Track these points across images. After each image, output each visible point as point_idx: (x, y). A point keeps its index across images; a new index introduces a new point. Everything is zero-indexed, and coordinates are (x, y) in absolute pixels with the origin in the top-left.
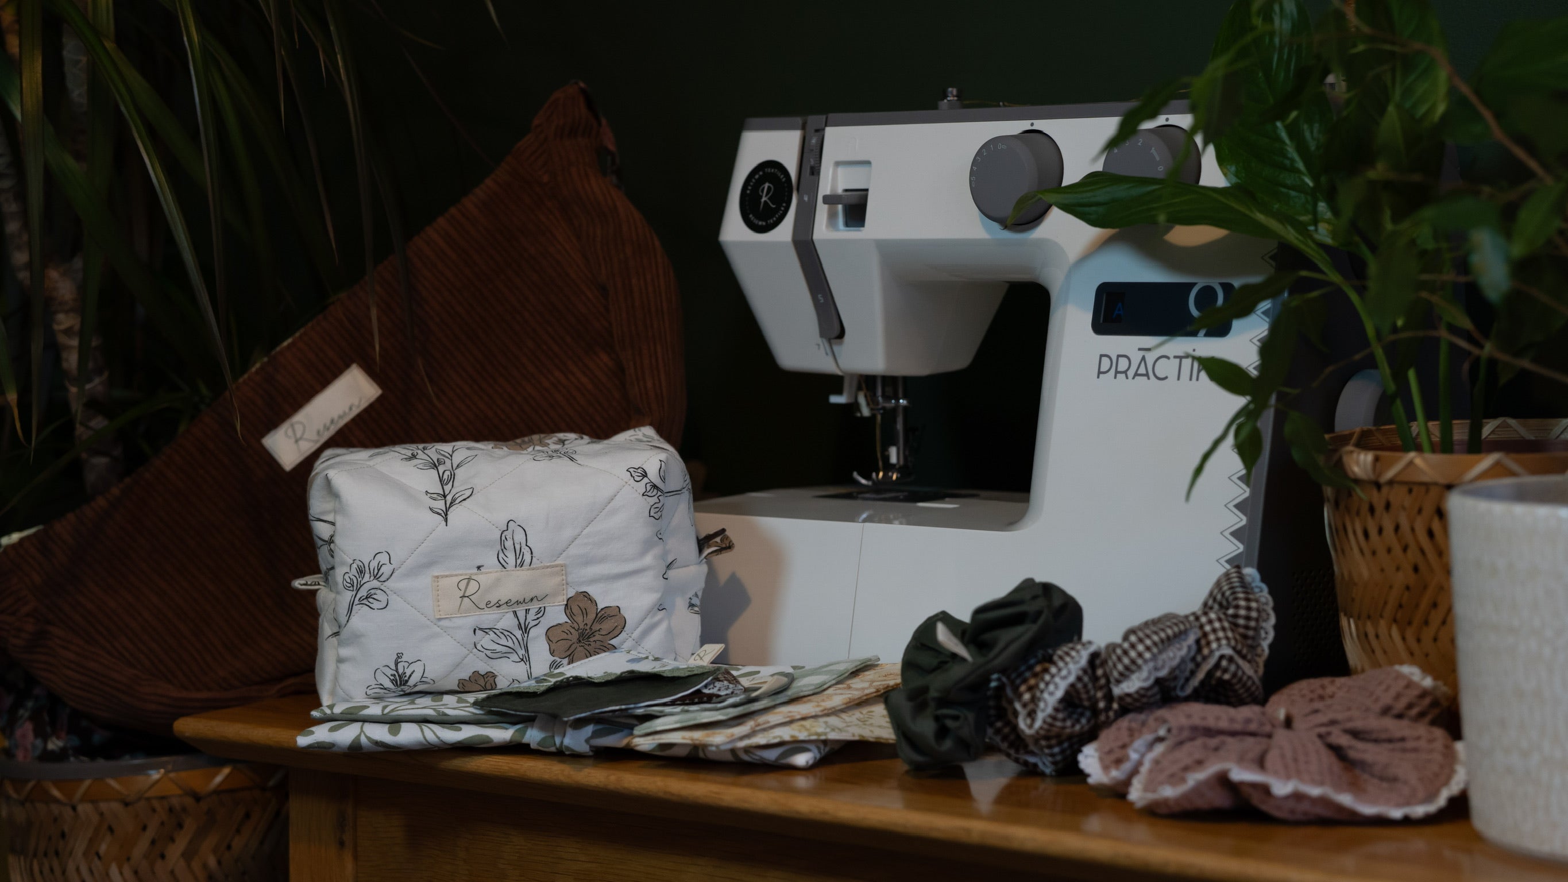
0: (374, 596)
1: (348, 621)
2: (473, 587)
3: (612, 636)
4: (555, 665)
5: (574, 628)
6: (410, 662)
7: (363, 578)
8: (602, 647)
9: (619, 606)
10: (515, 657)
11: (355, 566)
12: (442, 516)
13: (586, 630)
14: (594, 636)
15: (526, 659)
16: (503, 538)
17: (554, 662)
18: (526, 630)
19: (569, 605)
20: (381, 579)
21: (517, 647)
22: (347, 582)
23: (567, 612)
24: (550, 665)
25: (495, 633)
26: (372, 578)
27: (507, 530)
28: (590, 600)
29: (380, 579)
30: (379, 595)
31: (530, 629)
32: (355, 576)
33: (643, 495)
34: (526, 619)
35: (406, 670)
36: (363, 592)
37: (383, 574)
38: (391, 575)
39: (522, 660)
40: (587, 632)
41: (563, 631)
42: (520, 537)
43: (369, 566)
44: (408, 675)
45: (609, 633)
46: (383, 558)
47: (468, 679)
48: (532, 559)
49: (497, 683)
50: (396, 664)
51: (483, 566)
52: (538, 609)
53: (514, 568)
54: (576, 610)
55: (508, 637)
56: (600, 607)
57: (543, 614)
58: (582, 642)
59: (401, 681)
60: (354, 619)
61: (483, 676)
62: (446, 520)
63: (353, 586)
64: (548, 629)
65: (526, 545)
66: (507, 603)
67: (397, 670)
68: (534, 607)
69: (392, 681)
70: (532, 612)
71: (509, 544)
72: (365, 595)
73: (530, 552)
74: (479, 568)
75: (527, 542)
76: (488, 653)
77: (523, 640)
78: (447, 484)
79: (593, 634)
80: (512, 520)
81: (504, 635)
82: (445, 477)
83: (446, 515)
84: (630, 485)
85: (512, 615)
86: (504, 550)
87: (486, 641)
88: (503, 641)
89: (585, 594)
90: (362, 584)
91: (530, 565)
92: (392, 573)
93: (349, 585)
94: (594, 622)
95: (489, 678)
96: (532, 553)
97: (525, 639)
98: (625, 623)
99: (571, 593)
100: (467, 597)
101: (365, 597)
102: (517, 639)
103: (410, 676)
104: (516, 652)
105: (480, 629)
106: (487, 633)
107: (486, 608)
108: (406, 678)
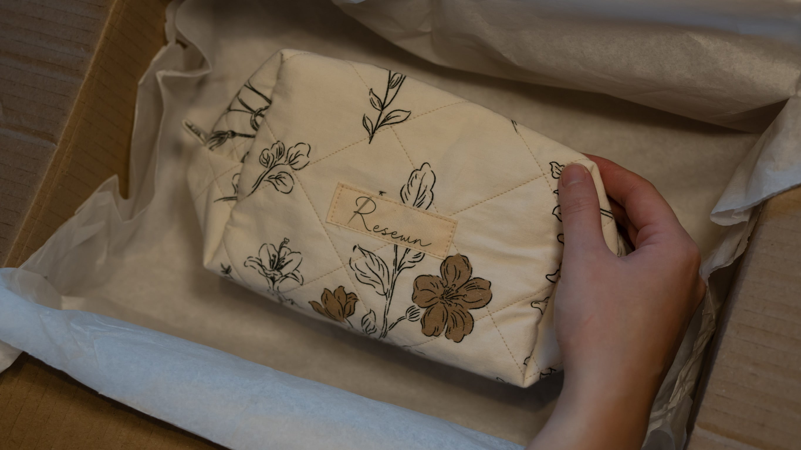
0: (283, 180)
1: (252, 192)
2: (369, 207)
3: (473, 305)
4: (412, 311)
5: (442, 284)
6: (292, 251)
7: (279, 160)
8: (460, 312)
9: (491, 281)
10: (379, 288)
11: (277, 146)
12: (369, 133)
13: (453, 290)
14: (458, 299)
15: (388, 295)
16: (414, 175)
17: (412, 307)
18: (399, 268)
19: (447, 262)
20: (295, 166)
21: (385, 280)
22: (264, 158)
23: (443, 268)
24: (408, 310)
25: (372, 259)
26: (287, 162)
27: (420, 170)
28: (468, 266)
29: (293, 166)
30: (288, 181)
31: (403, 269)
32: (273, 156)
33: (554, 192)
34: (403, 258)
35: (286, 257)
36: (274, 172)
37: (298, 162)
38: (305, 166)
39: (385, 294)
40: (452, 292)
41: (431, 283)
42: (428, 181)
43: (288, 151)
44: (286, 261)
45: (473, 302)
46: (303, 149)
47: (333, 292)
48: (430, 205)
49: (356, 308)
50: (281, 247)
51: (385, 193)
52: (418, 253)
53: (412, 206)
54: (451, 270)
55: (381, 266)
56: (474, 275)
57: (420, 260)
58: (445, 299)
59: (277, 264)
60: (260, 194)
61: (347, 295)
62: (371, 138)
63: (268, 163)
64: (419, 276)
65: (431, 190)
66: (392, 233)
67: (279, 253)
68: (415, 250)
69: (271, 261)
70: (412, 254)
71: (416, 183)
72: (276, 175)
73: (431, 198)
74: (381, 193)
75: (432, 188)
76: (358, 273)
77: (393, 275)
78: (393, 87)
79: (456, 297)
80: (428, 164)
81: (379, 263)
82: (395, 78)
83: (373, 133)
84: (546, 178)
85: (392, 248)
86: (410, 186)
87: (361, 261)
88: (375, 269)
89: (465, 259)
90: (276, 164)
91: (426, 209)
92: (306, 165)
93: (265, 161)
94: (463, 285)
95: (351, 299)
96: (432, 199)
97: (395, 275)
98: (490, 300)
99: (453, 252)
100: (361, 214)
101: (274, 177)
102: (388, 272)
103: (287, 263)
104: (383, 284)
105: (360, 249)
106: (364, 254)
107: (372, 232)
108: (283, 264)
